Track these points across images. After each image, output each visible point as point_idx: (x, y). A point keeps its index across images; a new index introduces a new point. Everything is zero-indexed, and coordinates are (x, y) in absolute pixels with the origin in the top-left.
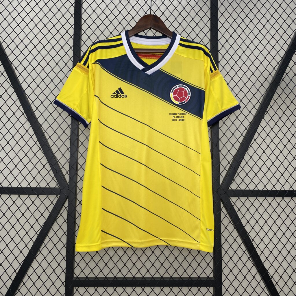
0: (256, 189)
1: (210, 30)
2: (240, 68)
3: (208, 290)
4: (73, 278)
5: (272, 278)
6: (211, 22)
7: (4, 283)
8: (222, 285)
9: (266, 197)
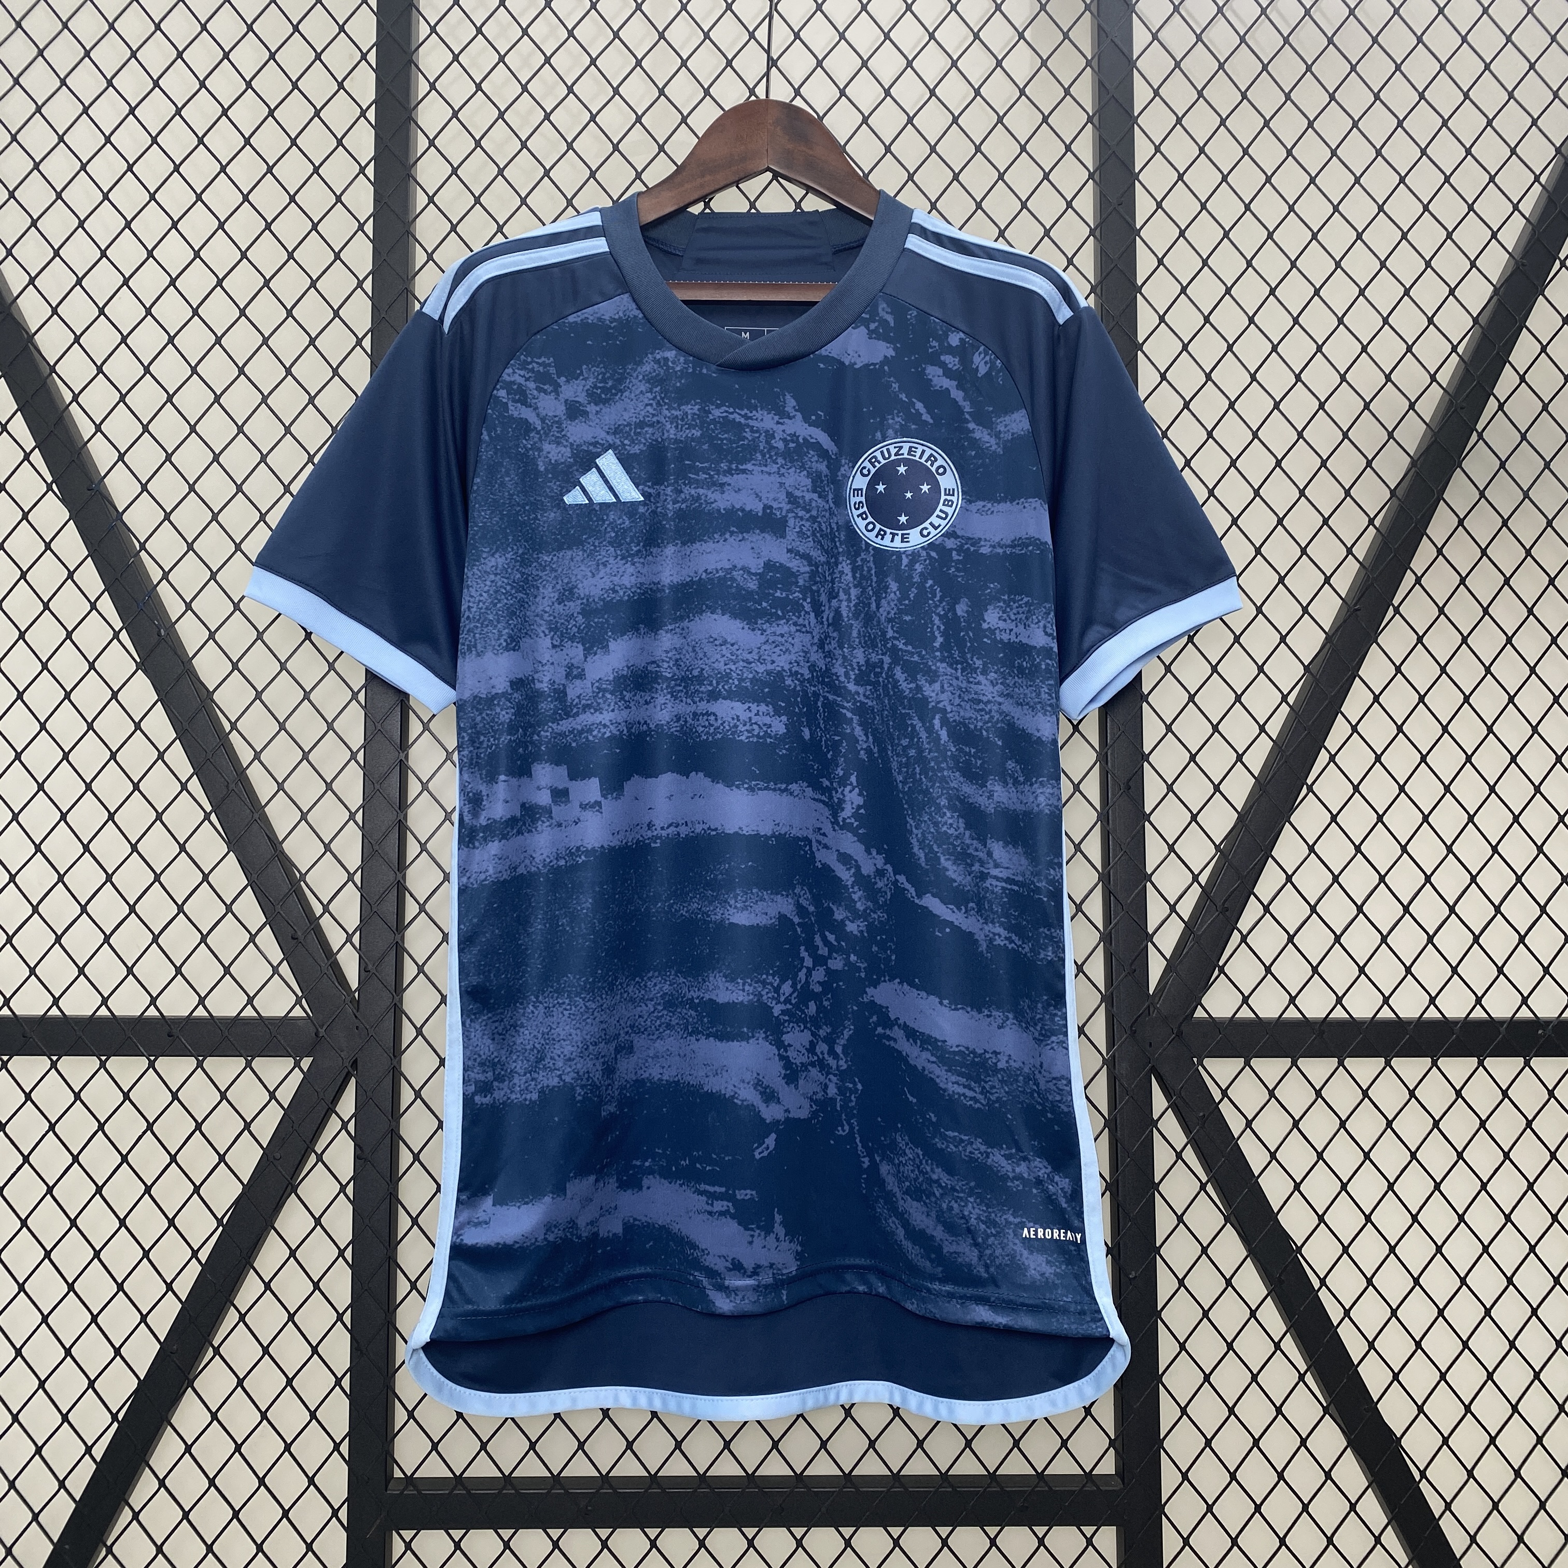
0: (1339, 1013)
1: (1091, 176)
2: (1253, 378)
3: (1089, 1542)
4: (390, 1487)
5: (1424, 1480)
6: (1100, 136)
7: (31, 1515)
8: (1163, 1516)
9: (1392, 1059)
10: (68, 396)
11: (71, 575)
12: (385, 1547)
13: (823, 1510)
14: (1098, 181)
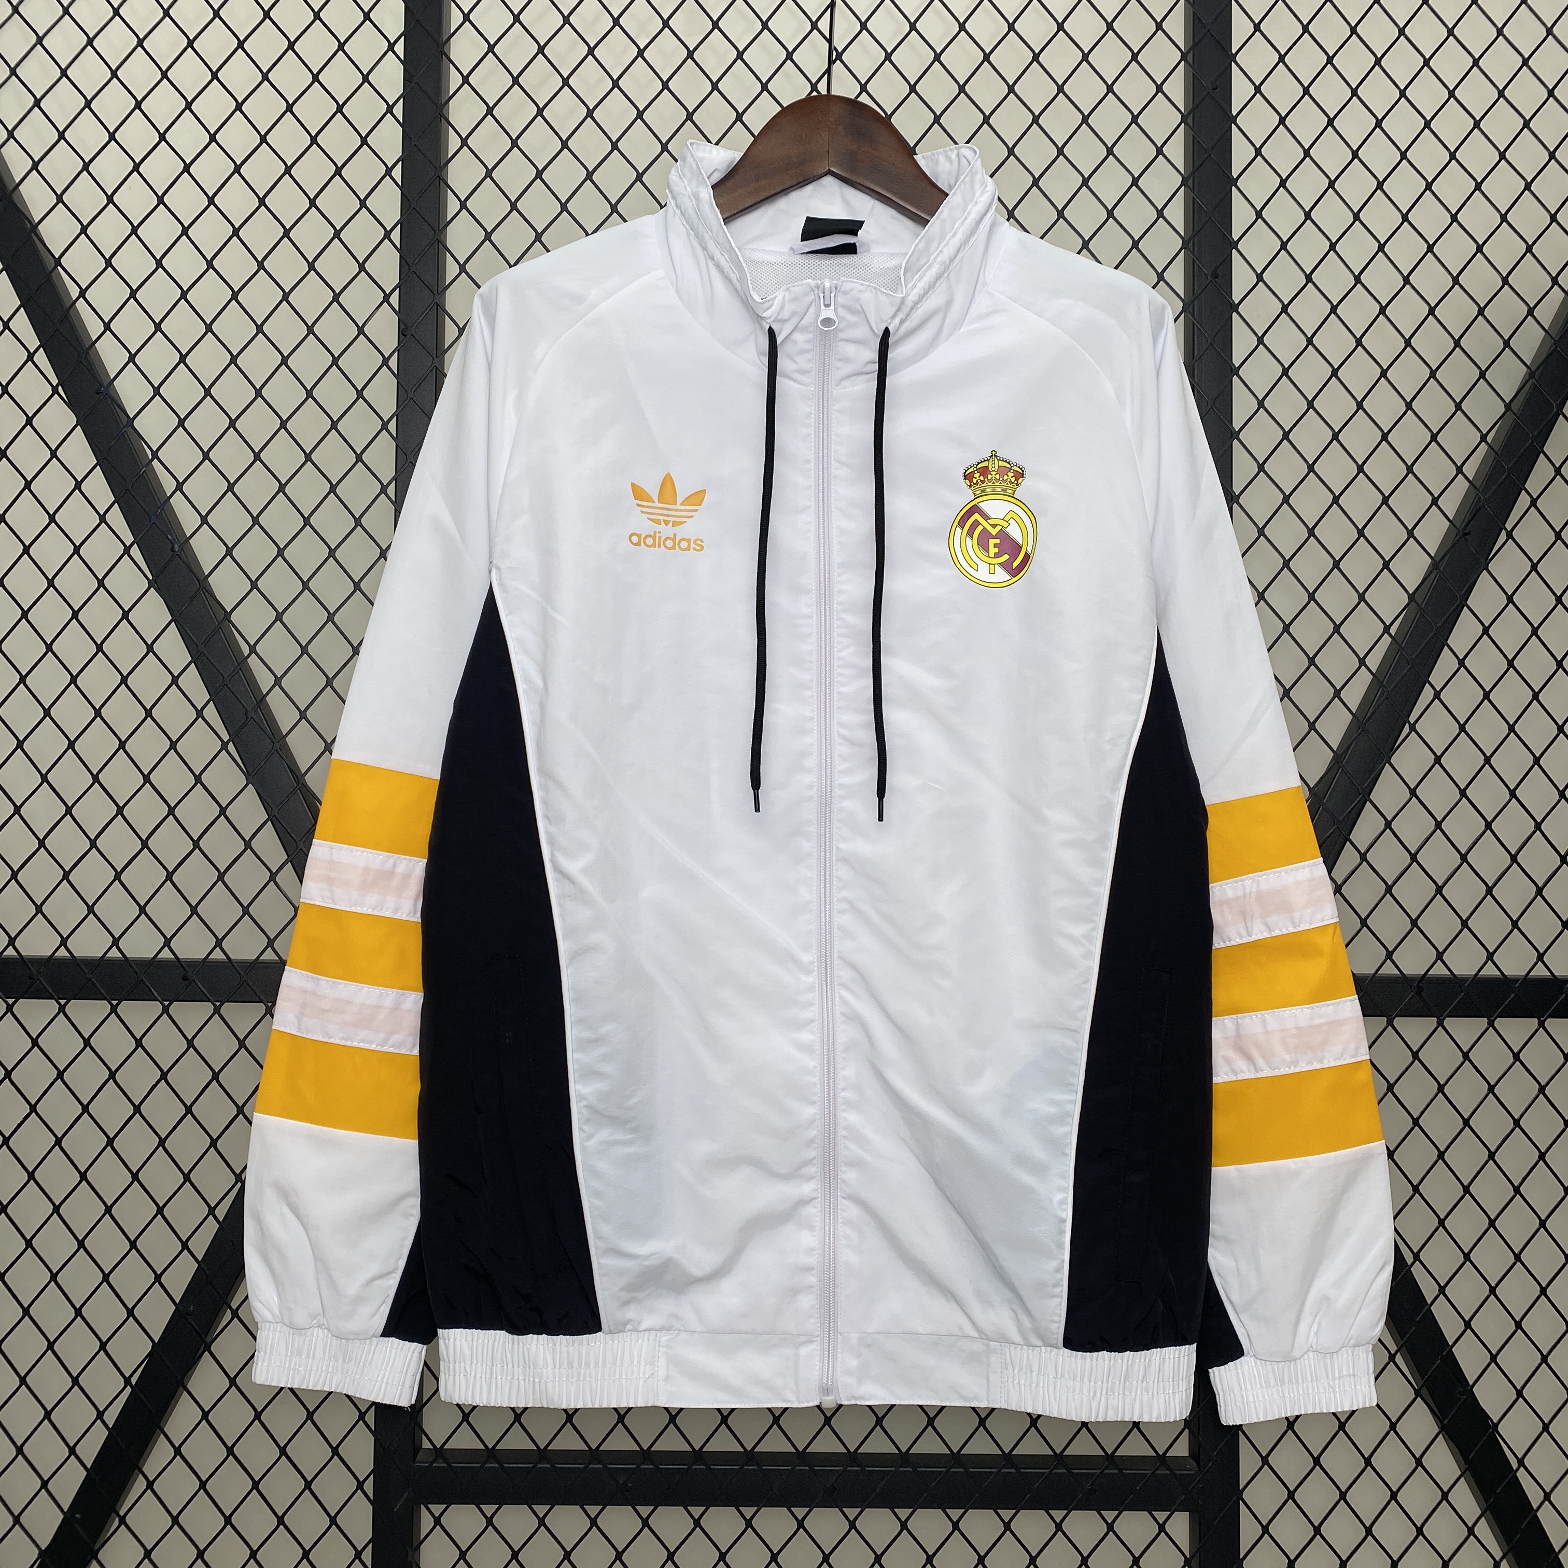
0: (1439, 970)
1: (1184, 57)
2: (1358, 280)
3: (1162, 1528)
4: (417, 1460)
5: (1522, 1468)
6: (1194, 12)
7: (40, 1482)
8: (1241, 1502)
9: (1495, 1019)
10: (74, 292)
11: (78, 485)
12: (412, 1522)
13: (878, 1490)
14: (1191, 63)
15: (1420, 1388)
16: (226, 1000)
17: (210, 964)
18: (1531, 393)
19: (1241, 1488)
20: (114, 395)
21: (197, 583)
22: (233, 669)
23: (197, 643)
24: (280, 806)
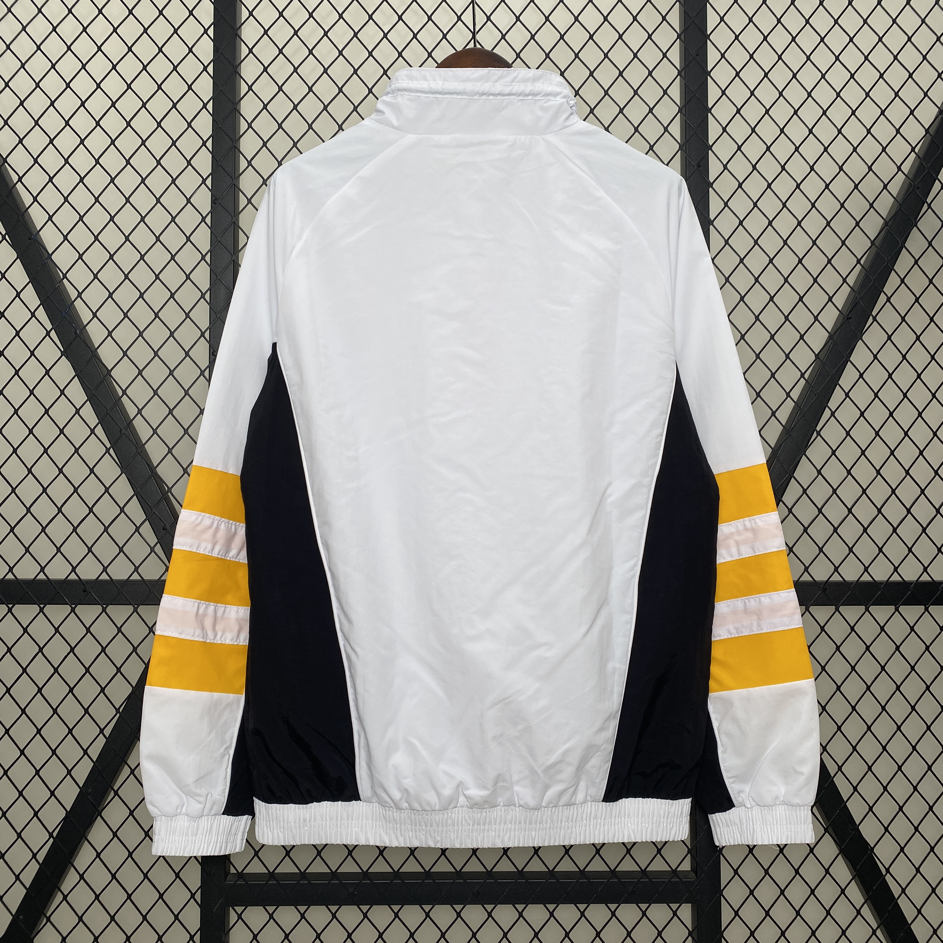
0: (836, 578)
1: (679, 37)
2: (783, 168)
3: (675, 914)
4: (228, 879)
5: (888, 874)
6: (684, 10)
8: (722, 897)
9: (869, 607)
10: (15, 178)
11: (18, 295)
12: (225, 917)
13: (505, 894)
14: (683, 39)
15: (828, 827)
16: (110, 603)
17: (100, 582)
18: (886, 235)
19: (722, 889)
20: (39, 240)
21: (91, 352)
22: (112, 404)
23: (91, 388)
24: (142, 486)
